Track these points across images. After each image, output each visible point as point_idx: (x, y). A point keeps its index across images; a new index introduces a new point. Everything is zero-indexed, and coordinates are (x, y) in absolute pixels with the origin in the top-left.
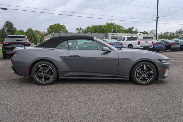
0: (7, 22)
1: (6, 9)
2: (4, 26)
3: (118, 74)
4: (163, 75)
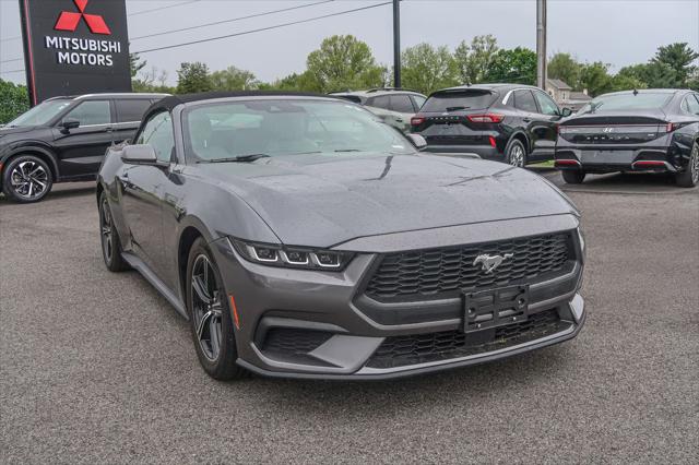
4: (253, 345)
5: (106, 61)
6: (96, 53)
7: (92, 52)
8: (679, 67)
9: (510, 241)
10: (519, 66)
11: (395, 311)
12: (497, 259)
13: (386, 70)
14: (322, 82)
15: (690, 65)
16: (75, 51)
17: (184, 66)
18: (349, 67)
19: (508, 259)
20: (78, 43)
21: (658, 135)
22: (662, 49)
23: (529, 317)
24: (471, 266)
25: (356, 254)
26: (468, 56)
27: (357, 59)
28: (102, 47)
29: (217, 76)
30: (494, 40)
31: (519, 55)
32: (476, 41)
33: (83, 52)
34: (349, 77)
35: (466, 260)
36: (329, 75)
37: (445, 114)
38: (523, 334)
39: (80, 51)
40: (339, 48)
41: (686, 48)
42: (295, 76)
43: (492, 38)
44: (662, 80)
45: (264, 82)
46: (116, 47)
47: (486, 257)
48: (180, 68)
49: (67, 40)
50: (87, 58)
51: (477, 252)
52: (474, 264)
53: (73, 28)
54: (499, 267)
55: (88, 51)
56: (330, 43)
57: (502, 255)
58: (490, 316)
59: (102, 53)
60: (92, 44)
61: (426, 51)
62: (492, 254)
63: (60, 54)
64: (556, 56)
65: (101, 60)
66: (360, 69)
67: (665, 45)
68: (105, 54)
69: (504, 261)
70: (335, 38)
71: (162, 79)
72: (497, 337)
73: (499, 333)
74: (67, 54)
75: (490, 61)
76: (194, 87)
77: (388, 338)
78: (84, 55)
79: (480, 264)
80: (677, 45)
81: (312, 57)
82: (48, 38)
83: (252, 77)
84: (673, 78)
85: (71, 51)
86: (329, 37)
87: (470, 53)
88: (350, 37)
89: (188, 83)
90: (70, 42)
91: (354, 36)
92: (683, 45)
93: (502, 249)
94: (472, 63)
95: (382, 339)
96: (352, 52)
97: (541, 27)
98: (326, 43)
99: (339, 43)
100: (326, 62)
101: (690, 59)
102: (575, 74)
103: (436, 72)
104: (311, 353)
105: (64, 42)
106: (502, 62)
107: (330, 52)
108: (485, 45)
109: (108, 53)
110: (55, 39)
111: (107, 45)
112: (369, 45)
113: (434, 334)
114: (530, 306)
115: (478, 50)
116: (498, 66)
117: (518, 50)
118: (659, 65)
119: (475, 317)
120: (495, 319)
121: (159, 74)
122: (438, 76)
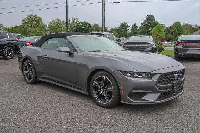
0: (148, 16)
1: (119, 3)
2: (145, 21)
3: (78, 85)
4: (128, 97)
8: (125, 29)
10: (85, 27)
11: (163, 87)
13: (46, 26)
14: (27, 28)
15: (128, 29)
18: (35, 24)
21: (149, 47)
22: (121, 24)
24: (173, 76)
25: (155, 74)
26: (71, 23)
27: (38, 22)
30: (78, 19)
31: (85, 23)
32: (73, 19)
34: (36, 27)
36: (29, 26)
40: (32, 18)
41: (127, 24)
42: (17, 26)
43: (78, 18)
44: (121, 32)
45: (7, 27)
47: (176, 74)
51: (174, 73)
54: (177, 77)
56: (29, 16)
61: (59, 21)
64: (94, 24)
66: (39, 25)
67: (122, 23)
70: (31, 15)
72: (174, 93)
75: (77, 25)
77: (161, 93)
80: (124, 23)
81: (24, 20)
84: (124, 32)
86: (29, 15)
87: (71, 22)
88: (35, 15)
91: (37, 15)
92: (126, 23)
94: (72, 25)
96: (36, 19)
97: (104, 17)
98: (28, 16)
99: (32, 17)
100: (28, 22)
101: (128, 27)
102: (100, 29)
103: (62, 27)
104: (142, 98)
106: (80, 25)
107: (29, 19)
108: (75, 20)
112: (41, 18)
115: (73, 21)
116: (79, 26)
117: (84, 22)
118: (120, 28)
122: (62, 28)
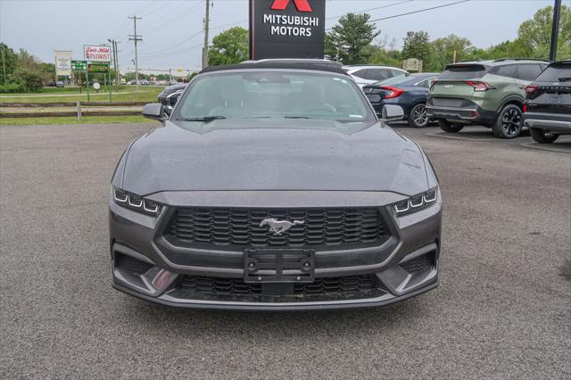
5: (306, 33)
6: (299, 26)
7: (296, 26)
9: (304, 209)
12: (286, 224)
14: (531, 49)
16: (284, 25)
17: (409, 34)
19: (298, 226)
20: (287, 19)
23: (316, 279)
24: (258, 226)
28: (304, 22)
29: (439, 43)
33: (290, 26)
35: (255, 221)
36: (538, 42)
37: (556, 84)
38: (327, 294)
39: (287, 25)
42: (508, 42)
45: (478, 47)
46: (315, 21)
47: (274, 221)
48: (406, 36)
49: (279, 17)
50: (292, 30)
51: (265, 216)
52: (261, 225)
53: (284, 8)
54: (289, 231)
55: (294, 25)
57: (292, 221)
58: (274, 272)
59: (303, 26)
60: (297, 20)
62: (280, 219)
63: (273, 27)
65: (302, 32)
68: (306, 27)
69: (292, 227)
71: (391, 45)
72: (297, 292)
73: (298, 288)
74: (278, 28)
76: (416, 51)
77: (180, 275)
78: (290, 28)
79: (267, 226)
81: (525, 26)
82: (265, 16)
83: (468, 43)
85: (281, 25)
89: (411, 48)
90: (281, 18)
93: (293, 215)
95: (176, 275)
98: (540, 13)
100: (537, 31)
105: (276, 18)
107: (542, 21)
109: (308, 26)
110: (270, 16)
111: (309, 20)
113: (230, 279)
114: (316, 270)
119: (256, 271)
120: (279, 276)
121: (389, 41)
